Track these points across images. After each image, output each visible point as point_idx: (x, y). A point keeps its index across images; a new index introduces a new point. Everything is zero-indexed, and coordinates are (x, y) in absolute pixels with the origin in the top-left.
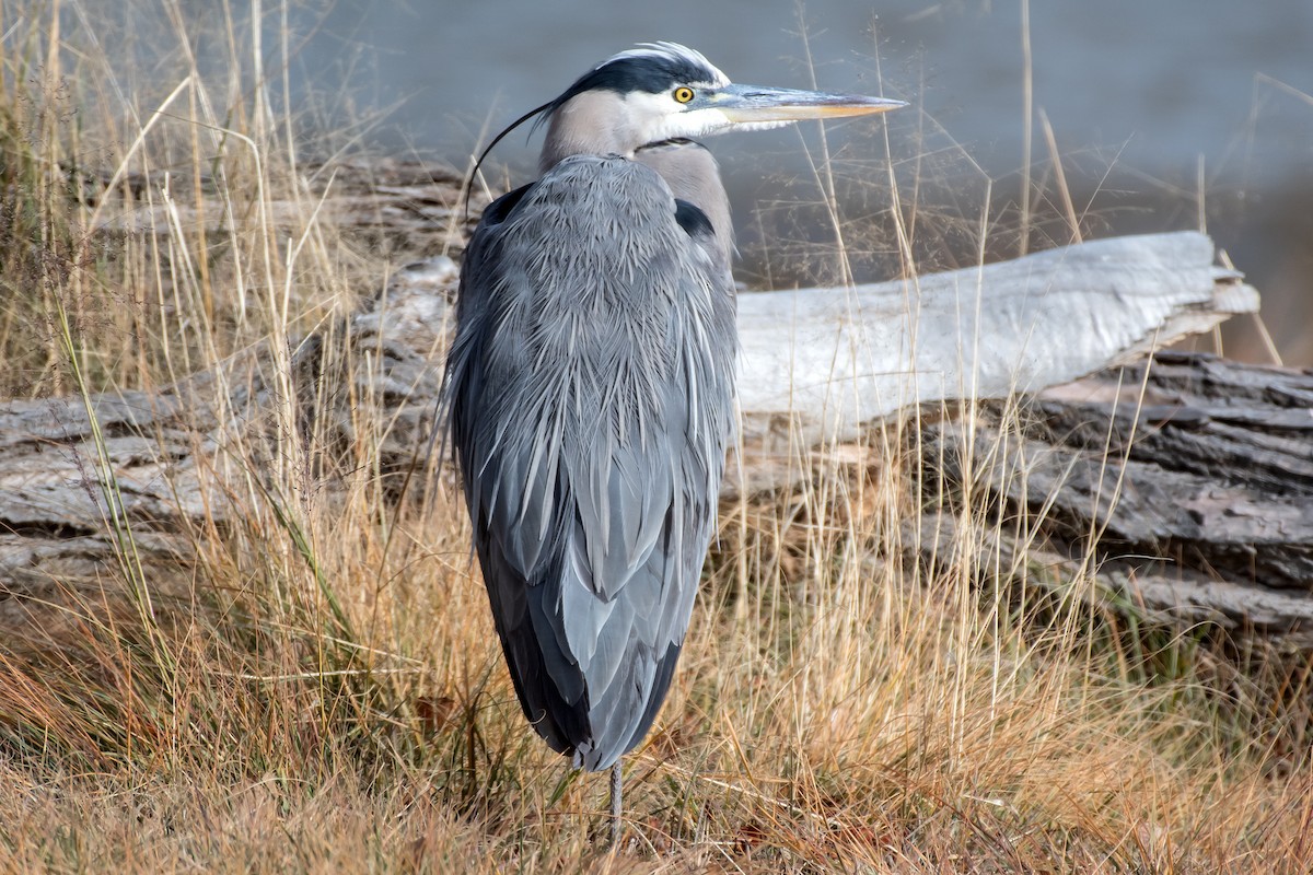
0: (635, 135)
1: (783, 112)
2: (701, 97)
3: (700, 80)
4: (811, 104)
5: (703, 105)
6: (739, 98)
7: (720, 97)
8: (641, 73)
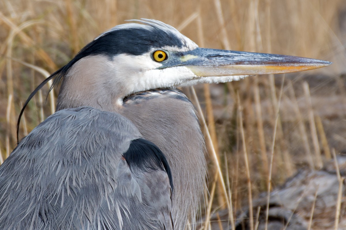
0: (121, 86)
1: (237, 69)
2: (174, 57)
3: (171, 45)
4: (258, 63)
5: (175, 64)
6: (203, 58)
7: (188, 58)
8: (123, 41)
